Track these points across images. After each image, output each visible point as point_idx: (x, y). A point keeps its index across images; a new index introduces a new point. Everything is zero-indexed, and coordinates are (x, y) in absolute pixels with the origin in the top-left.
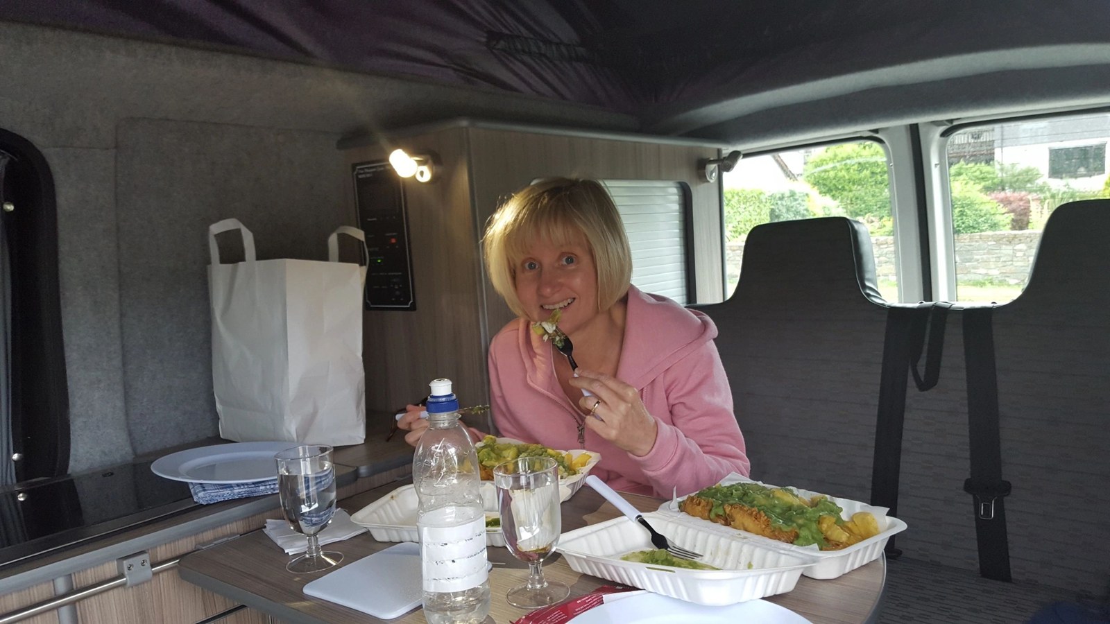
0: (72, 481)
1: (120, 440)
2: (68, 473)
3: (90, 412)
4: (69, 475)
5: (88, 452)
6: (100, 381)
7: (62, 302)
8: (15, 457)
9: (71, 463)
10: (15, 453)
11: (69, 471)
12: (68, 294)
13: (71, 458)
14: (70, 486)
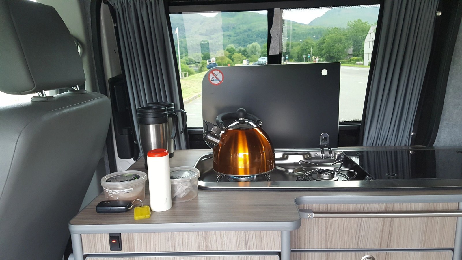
0: (434, 151)
1: (460, 136)
2: (433, 146)
3: (451, 119)
4: (434, 147)
5: (445, 138)
6: (459, 105)
7: (452, 62)
8: (412, 134)
9: (436, 142)
10: (413, 132)
11: (434, 145)
12: (456, 59)
13: (436, 140)
14: (433, 153)
